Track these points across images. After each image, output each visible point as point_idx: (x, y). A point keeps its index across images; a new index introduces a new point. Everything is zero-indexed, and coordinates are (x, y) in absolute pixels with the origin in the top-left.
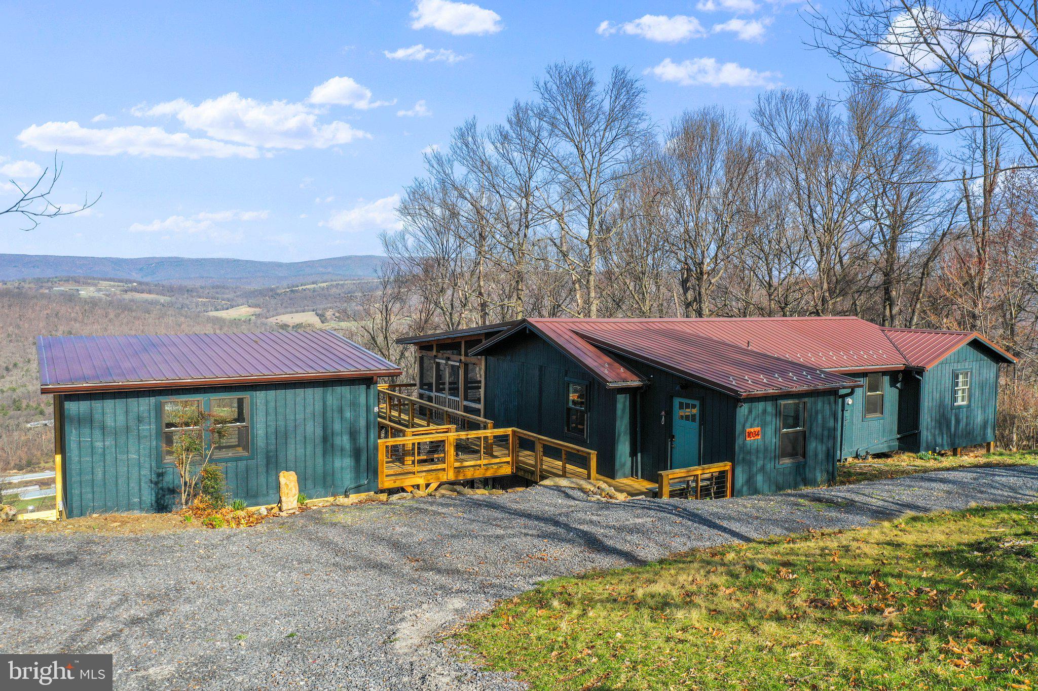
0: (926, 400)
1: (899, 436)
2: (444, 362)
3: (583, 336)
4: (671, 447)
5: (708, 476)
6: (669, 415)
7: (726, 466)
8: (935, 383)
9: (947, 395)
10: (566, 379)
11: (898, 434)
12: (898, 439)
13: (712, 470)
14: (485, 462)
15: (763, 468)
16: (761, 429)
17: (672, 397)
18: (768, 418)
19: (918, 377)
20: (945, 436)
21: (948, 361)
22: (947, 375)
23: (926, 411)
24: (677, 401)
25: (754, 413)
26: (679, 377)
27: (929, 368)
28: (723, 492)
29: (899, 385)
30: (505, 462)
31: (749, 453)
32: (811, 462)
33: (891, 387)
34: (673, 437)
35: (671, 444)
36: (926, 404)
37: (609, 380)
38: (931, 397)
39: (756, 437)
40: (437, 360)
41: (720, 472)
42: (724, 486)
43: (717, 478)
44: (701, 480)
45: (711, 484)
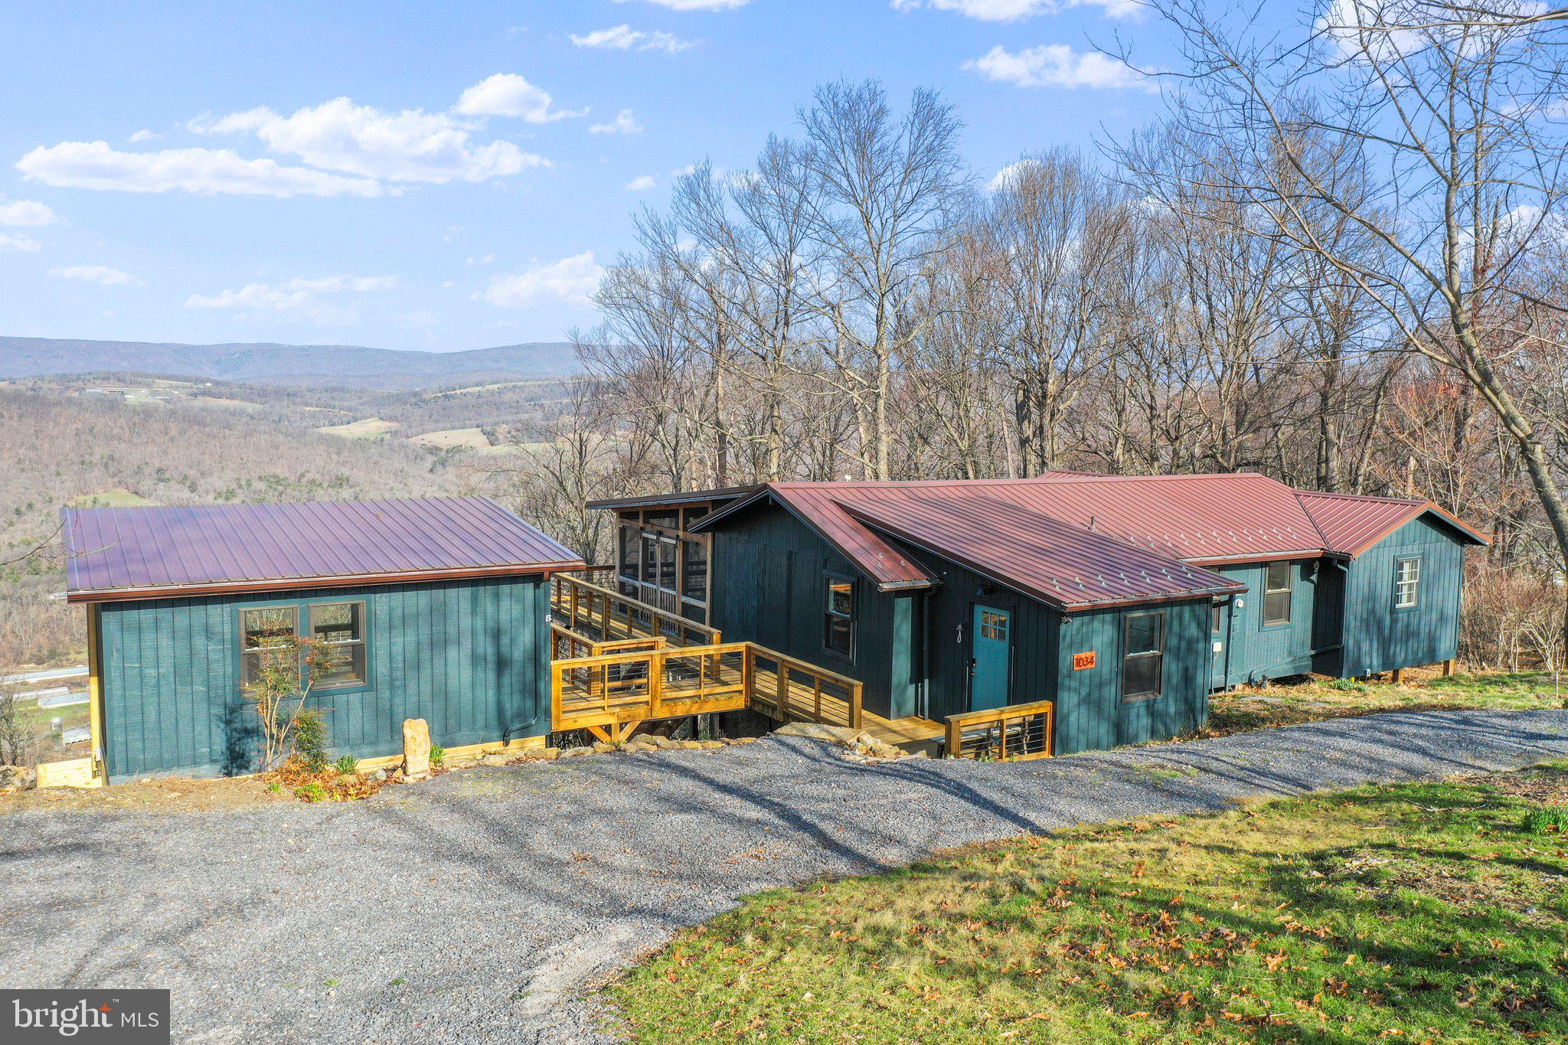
1: (1313, 652)
2: (655, 537)
3: (850, 511)
4: (971, 676)
5: (1021, 720)
6: (968, 629)
7: (1044, 707)
8: (1366, 574)
9: (1385, 594)
10: (825, 572)
11: (1313, 648)
12: (1312, 656)
13: (1024, 713)
14: (707, 690)
17: (972, 604)
19: (1341, 567)
21: (1388, 544)
22: (1385, 565)
23: (1353, 617)
24: (980, 610)
25: (1085, 632)
26: (983, 578)
27: (1357, 555)
28: (1041, 743)
29: (1314, 578)
30: (735, 692)
33: (1303, 580)
34: (974, 661)
37: (883, 579)
38: (1360, 597)
39: (1088, 666)
40: (645, 535)
41: (1037, 716)
42: (1041, 736)
43: (1031, 724)
44: (1008, 727)
45: (1023, 732)
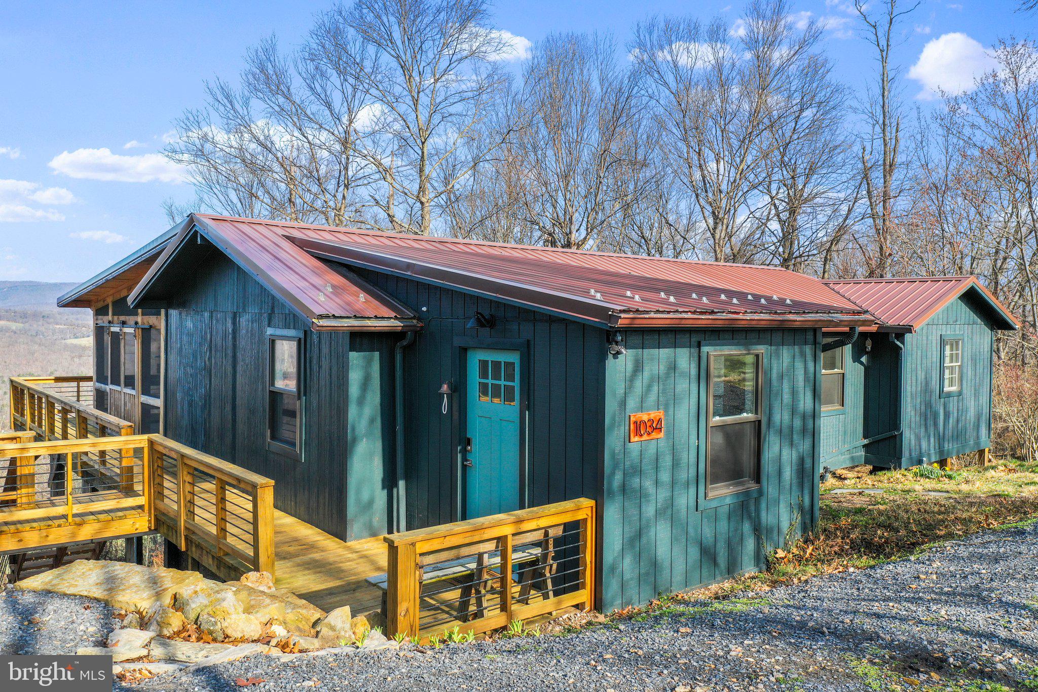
0: (909, 382)
1: (866, 442)
2: (119, 330)
3: (303, 245)
4: (464, 467)
5: (538, 536)
6: (459, 390)
7: (581, 509)
8: (919, 354)
9: (934, 376)
10: (270, 331)
11: (865, 437)
12: (864, 446)
13: (544, 523)
14: (78, 509)
15: (668, 510)
16: (666, 411)
17: (464, 350)
18: (682, 385)
19: (898, 343)
20: (932, 440)
21: (936, 322)
22: (934, 344)
23: (909, 400)
24: (475, 359)
25: (646, 374)
26: (476, 299)
27: (917, 327)
28: (576, 576)
29: (864, 359)
30: (133, 508)
31: (638, 471)
32: (771, 489)
33: (854, 362)
34: (468, 441)
35: (465, 459)
36: (909, 388)
37: (315, 309)
38: (914, 378)
39: (654, 435)
40: (112, 329)
41: (567, 526)
42: (576, 564)
43: (558, 541)
44: (515, 549)
45: (545, 556)
